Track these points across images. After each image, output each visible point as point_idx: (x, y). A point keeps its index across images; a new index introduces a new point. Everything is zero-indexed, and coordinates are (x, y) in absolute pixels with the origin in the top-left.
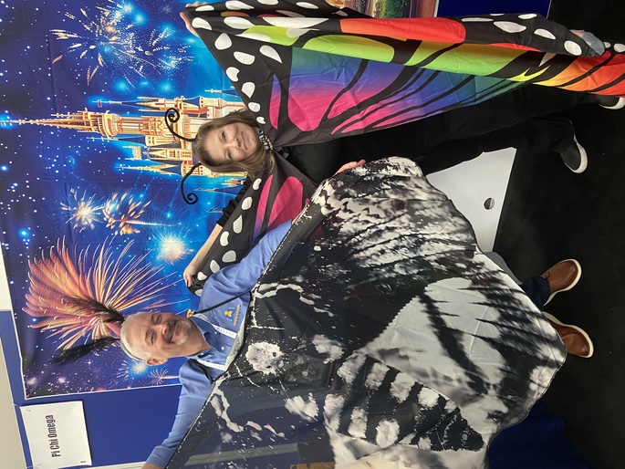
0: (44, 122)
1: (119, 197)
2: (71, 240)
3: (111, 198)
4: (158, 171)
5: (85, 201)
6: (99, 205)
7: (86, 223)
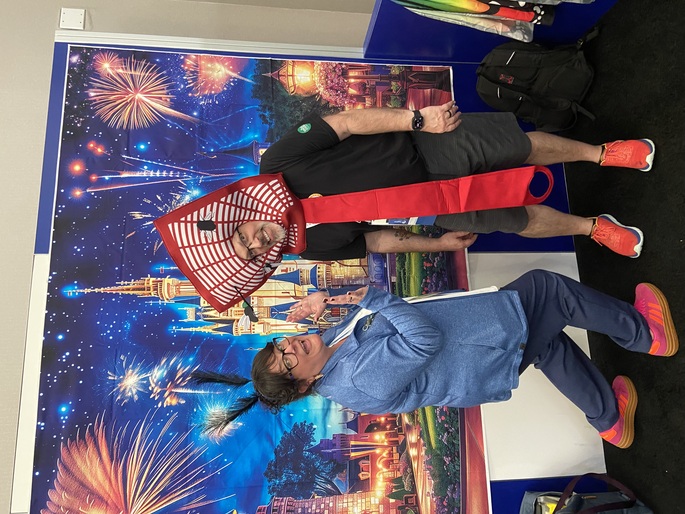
0: (108, 290)
1: (168, 362)
2: (111, 415)
3: (160, 363)
4: (210, 331)
5: (133, 368)
6: (146, 372)
7: (130, 394)
